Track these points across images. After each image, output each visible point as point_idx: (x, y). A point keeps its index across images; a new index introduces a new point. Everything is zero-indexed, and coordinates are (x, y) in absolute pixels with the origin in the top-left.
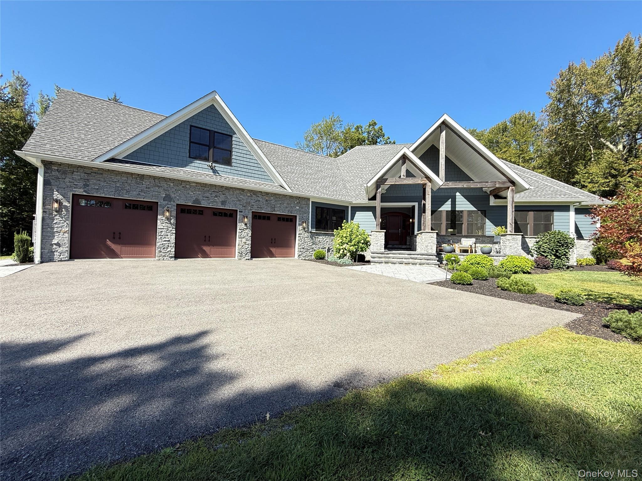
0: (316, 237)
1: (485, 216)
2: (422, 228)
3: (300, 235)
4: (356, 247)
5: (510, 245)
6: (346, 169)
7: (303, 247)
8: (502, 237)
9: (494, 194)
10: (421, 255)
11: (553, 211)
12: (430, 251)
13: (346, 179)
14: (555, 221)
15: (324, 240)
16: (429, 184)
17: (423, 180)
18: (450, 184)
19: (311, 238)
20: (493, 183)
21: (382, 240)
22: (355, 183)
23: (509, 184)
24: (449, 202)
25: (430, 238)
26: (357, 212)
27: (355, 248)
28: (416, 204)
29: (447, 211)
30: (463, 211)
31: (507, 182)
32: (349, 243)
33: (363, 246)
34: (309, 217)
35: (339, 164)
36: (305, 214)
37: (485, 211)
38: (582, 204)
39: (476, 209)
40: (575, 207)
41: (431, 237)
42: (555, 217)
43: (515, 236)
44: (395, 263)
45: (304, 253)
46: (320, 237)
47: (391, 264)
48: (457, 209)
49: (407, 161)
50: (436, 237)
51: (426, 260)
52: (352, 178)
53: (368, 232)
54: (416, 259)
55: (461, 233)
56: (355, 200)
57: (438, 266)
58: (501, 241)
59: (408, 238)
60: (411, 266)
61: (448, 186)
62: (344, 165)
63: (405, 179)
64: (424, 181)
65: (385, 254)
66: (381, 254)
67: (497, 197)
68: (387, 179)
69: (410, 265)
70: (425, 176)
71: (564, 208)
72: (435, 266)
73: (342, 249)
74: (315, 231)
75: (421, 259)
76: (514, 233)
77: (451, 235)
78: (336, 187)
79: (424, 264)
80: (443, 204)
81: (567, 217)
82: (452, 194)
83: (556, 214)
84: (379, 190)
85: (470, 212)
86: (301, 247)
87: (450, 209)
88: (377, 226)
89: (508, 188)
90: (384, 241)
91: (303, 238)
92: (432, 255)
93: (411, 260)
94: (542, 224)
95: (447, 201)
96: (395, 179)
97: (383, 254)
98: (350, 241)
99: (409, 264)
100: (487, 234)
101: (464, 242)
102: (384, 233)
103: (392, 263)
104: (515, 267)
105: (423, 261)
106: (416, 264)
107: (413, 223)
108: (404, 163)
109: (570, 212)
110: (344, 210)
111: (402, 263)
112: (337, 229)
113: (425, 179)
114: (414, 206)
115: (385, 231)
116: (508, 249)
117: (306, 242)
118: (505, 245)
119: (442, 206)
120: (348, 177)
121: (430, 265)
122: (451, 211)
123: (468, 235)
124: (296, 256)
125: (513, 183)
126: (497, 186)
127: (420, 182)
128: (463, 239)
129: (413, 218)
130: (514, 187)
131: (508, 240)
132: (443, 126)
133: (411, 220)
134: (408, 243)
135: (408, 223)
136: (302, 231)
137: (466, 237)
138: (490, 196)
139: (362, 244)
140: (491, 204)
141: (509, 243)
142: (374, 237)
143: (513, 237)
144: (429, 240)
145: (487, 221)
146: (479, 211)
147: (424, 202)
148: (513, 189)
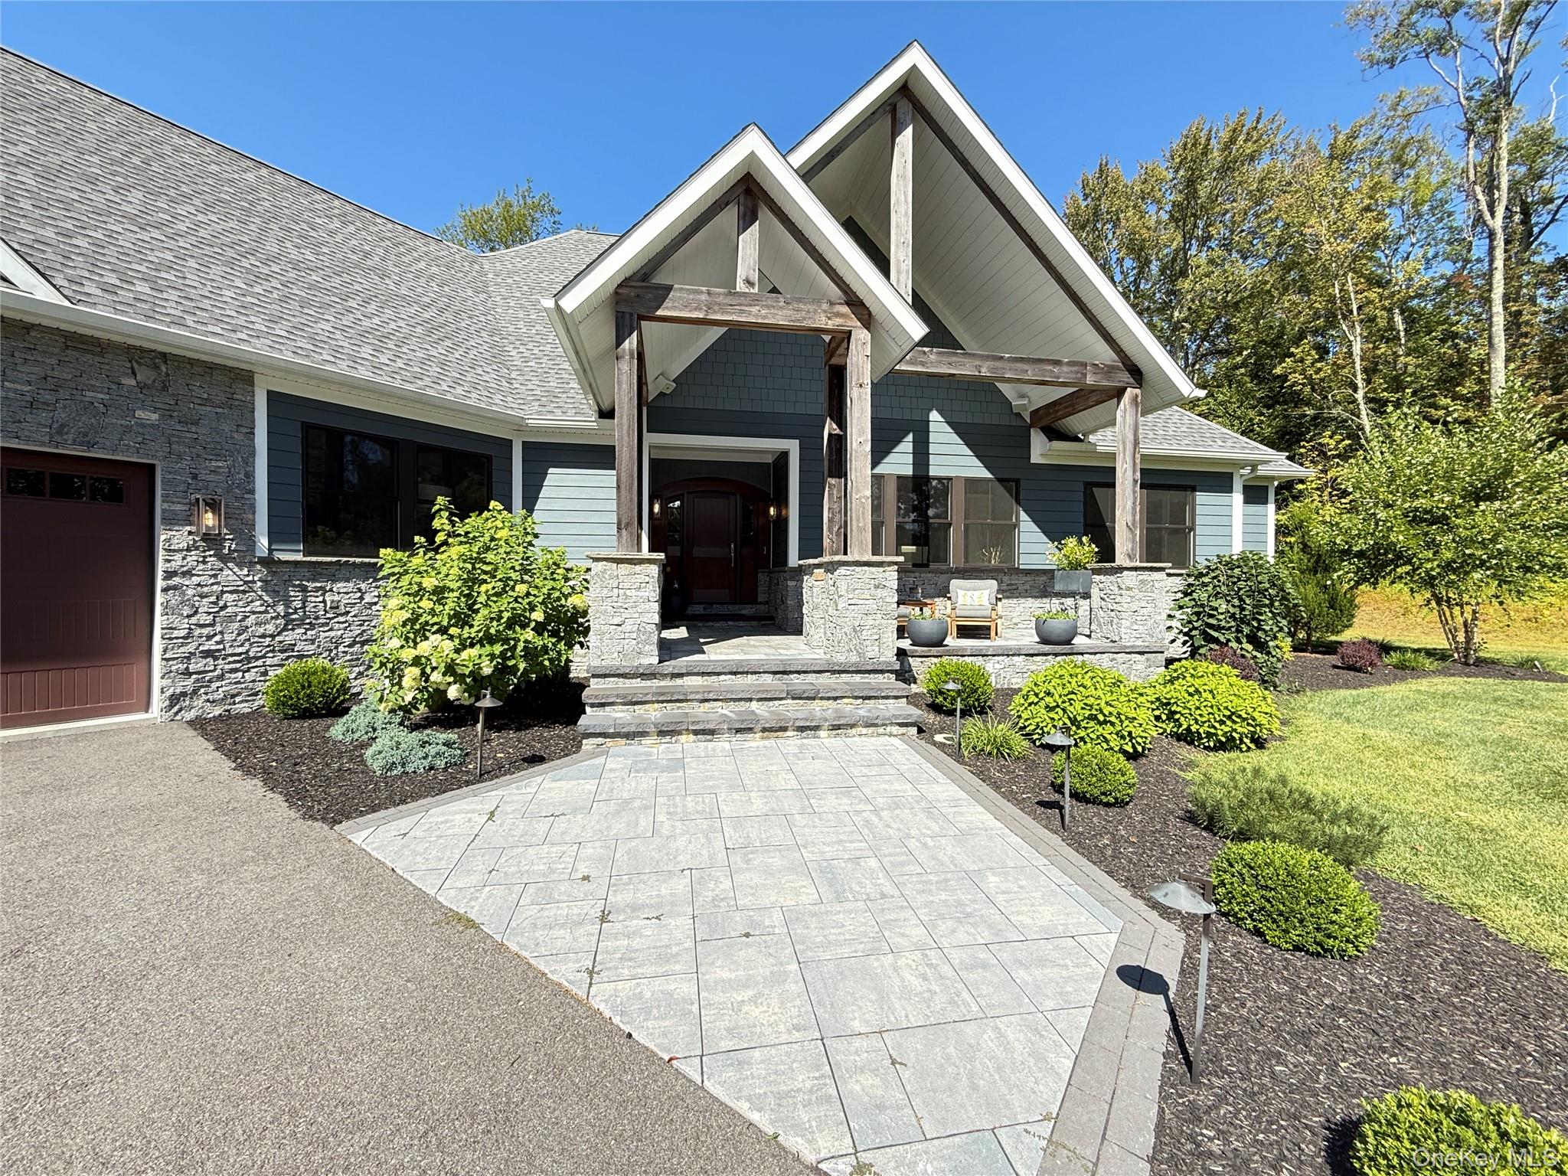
0: (311, 585)
1: (1018, 502)
2: (826, 542)
3: (176, 580)
4: (498, 649)
5: (1135, 606)
6: (518, 294)
7: (210, 645)
8: (1096, 578)
9: (1045, 422)
10: (834, 672)
11: (1194, 489)
12: (872, 652)
13: (511, 328)
14: (1199, 520)
15: (368, 599)
16: (861, 336)
17: (838, 315)
18: (933, 357)
19: (274, 593)
20: (1075, 369)
21: (647, 606)
22: (548, 348)
23: (1126, 377)
24: (907, 445)
25: (873, 591)
26: (551, 470)
27: (492, 656)
28: (793, 447)
29: (899, 477)
30: (950, 479)
31: (1118, 368)
32: (453, 631)
33: (539, 642)
34: (250, 476)
35: (490, 276)
36: (219, 456)
37: (1017, 481)
38: (1259, 473)
39: (991, 476)
40: (1244, 478)
41: (877, 587)
42: (1199, 510)
43: (1145, 576)
44: (712, 732)
45: (221, 677)
46: (339, 586)
47: (692, 737)
48: (933, 472)
49: (764, 213)
50: (895, 585)
51: (857, 698)
52: (538, 327)
53: (576, 560)
54: (814, 699)
55: (946, 560)
56: (539, 413)
57: (914, 730)
58: (1095, 592)
59: (762, 578)
60: (791, 742)
61: (923, 364)
62: (510, 281)
63: (755, 300)
64: (838, 321)
65: (664, 676)
66: (643, 676)
67: (1054, 434)
68: (669, 288)
69: (789, 733)
70: (845, 292)
71: (1218, 480)
72: (903, 730)
73: (416, 661)
74: (299, 557)
75: (835, 699)
76: (1138, 564)
77: (914, 565)
78: (450, 350)
79: (852, 726)
80: (888, 452)
81: (1224, 511)
82: (917, 416)
83: (1201, 498)
84: (626, 344)
85: (971, 483)
86: (191, 648)
87: (908, 471)
88: (619, 529)
89: (1119, 393)
90: (656, 607)
91: (202, 596)
92: (882, 672)
93: (790, 709)
94: (1166, 528)
95: (899, 441)
96: (709, 293)
97: (652, 676)
98: (462, 619)
99: (784, 729)
100: (1025, 562)
101: (961, 593)
102: (654, 570)
103: (696, 733)
104: (1229, 717)
105: (849, 708)
106: (817, 728)
107: (782, 523)
108: (748, 219)
109: (1234, 494)
110: (489, 458)
111: (750, 730)
112: (408, 546)
113: (845, 309)
114: (784, 456)
115: (662, 556)
116: (1128, 624)
117: (231, 619)
118: (1115, 606)
119: (884, 457)
120: (521, 324)
121: (881, 730)
122: (914, 476)
123: (968, 566)
124: (158, 701)
125: (1137, 374)
126: (1090, 380)
127: (822, 321)
128: (955, 584)
129: (782, 500)
130: (1138, 391)
131: (1129, 589)
132: (904, 107)
133: (772, 511)
134: (761, 598)
135: (762, 521)
136: (193, 557)
137: (966, 573)
138: (1032, 431)
139: (540, 629)
140: (1036, 458)
141: (1129, 600)
142: (605, 591)
143: (1140, 577)
144: (867, 602)
145: (1023, 516)
146: (999, 480)
147: (835, 426)
148: (1137, 396)
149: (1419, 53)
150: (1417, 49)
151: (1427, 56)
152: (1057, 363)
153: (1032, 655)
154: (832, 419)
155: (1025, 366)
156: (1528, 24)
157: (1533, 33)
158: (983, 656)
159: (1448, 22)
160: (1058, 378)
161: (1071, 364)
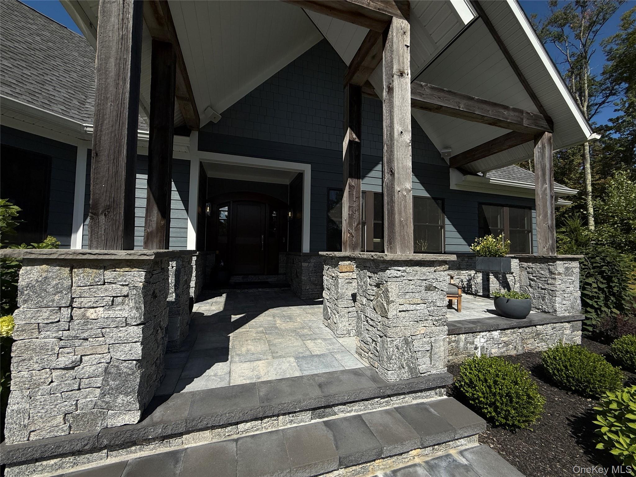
1: (444, 211)
2: (347, 236)
8: (524, 264)
11: (530, 209)
12: (424, 365)
14: (533, 226)
18: (427, 90)
20: (517, 114)
23: (544, 123)
25: (424, 294)
28: (307, 169)
29: (375, 193)
31: (539, 117)
37: (443, 200)
39: (429, 196)
41: (427, 289)
42: (533, 220)
43: (568, 264)
58: (523, 274)
61: (420, 95)
89: (541, 134)
92: (435, 388)
94: (518, 231)
107: (296, 222)
114: (300, 176)
125: (550, 123)
126: (525, 123)
130: (551, 135)
133: (290, 214)
134: (281, 271)
138: (451, 169)
140: (453, 187)
141: (560, 283)
142: (45, 313)
143: (566, 265)
144: (418, 307)
145: (447, 221)
146: (433, 198)
147: (354, 136)
148: (550, 138)
149: (552, 40)
150: (551, 39)
151: (554, 42)
152: (506, 108)
153: (504, 329)
154: (352, 129)
155: (488, 108)
156: (593, 32)
157: (595, 35)
158: (472, 333)
159: (562, 29)
160: (507, 119)
161: (515, 110)
